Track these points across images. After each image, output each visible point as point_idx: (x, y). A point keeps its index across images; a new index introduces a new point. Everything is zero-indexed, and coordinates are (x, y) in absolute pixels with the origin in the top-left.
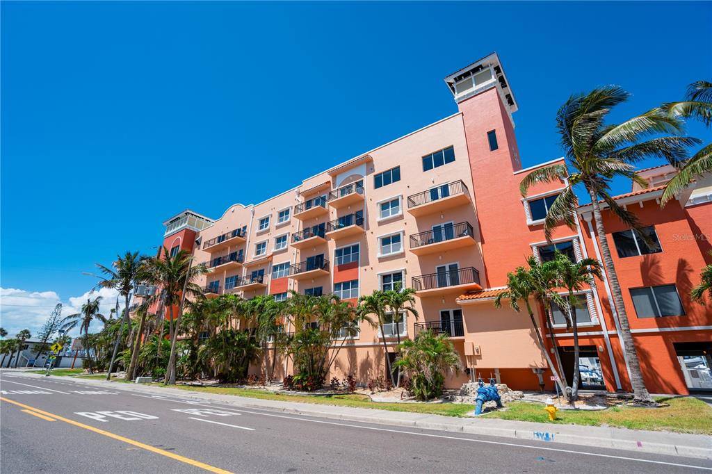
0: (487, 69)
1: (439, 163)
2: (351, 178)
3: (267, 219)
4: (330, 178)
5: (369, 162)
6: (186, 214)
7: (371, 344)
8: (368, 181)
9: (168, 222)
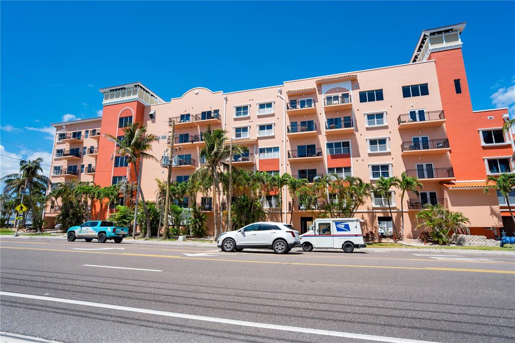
0: (456, 33)
1: (416, 94)
2: (337, 90)
3: (246, 108)
4: (314, 86)
5: (354, 81)
6: (136, 86)
7: (366, 211)
8: (354, 95)
9: (108, 90)
